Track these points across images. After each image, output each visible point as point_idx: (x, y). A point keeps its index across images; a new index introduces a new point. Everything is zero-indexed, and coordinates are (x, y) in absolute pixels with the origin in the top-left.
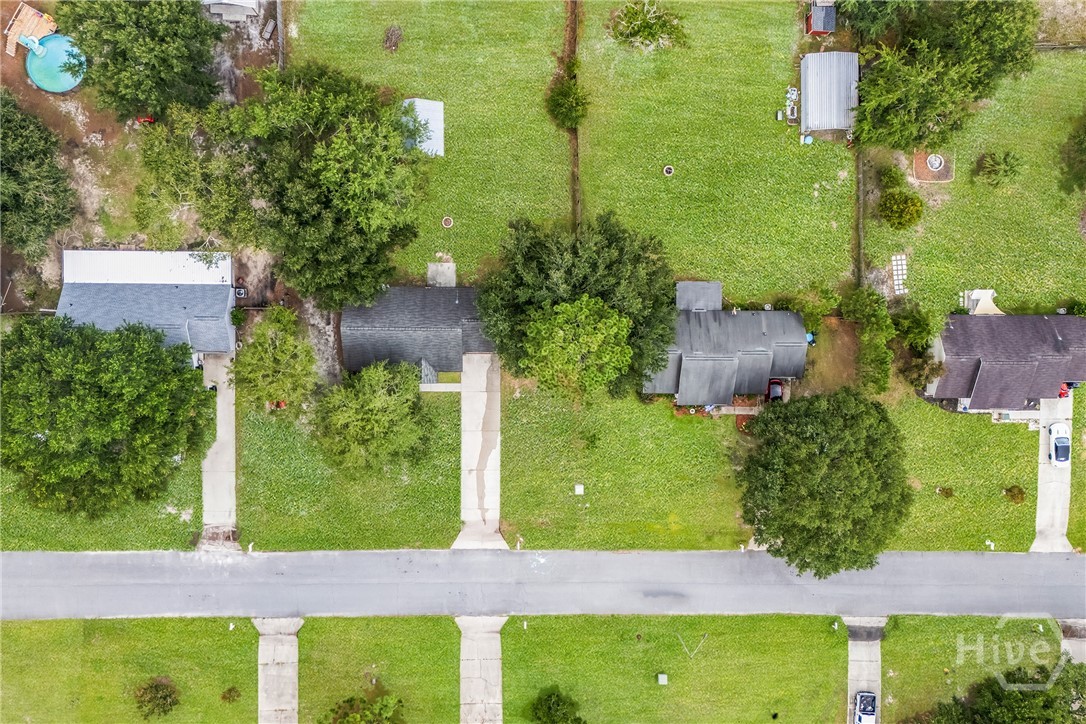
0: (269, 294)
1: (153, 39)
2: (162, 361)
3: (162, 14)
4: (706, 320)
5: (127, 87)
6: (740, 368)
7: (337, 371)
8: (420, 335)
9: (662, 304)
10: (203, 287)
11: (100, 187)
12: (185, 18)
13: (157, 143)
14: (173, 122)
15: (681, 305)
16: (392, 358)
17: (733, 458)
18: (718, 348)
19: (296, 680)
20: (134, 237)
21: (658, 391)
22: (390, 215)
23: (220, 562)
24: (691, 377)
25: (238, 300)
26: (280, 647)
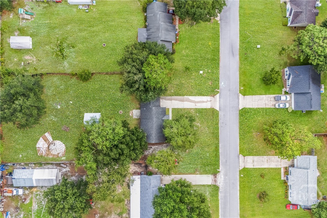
0: (143, 165)
1: (67, 197)
2: (163, 195)
3: (60, 195)
4: (149, 33)
5: (82, 205)
6: (164, 22)
7: (166, 145)
8: (155, 120)
9: (145, 46)
10: (141, 184)
11: (111, 215)
12: (61, 188)
13: (98, 196)
14: (92, 191)
15: (145, 41)
16: (162, 128)
17: (192, 25)
18: (158, 29)
19: (258, 156)
20: (126, 205)
21: (171, 48)
22: (119, 127)
23: (223, 179)
24: (167, 37)
25: (145, 174)
26: (248, 161)
